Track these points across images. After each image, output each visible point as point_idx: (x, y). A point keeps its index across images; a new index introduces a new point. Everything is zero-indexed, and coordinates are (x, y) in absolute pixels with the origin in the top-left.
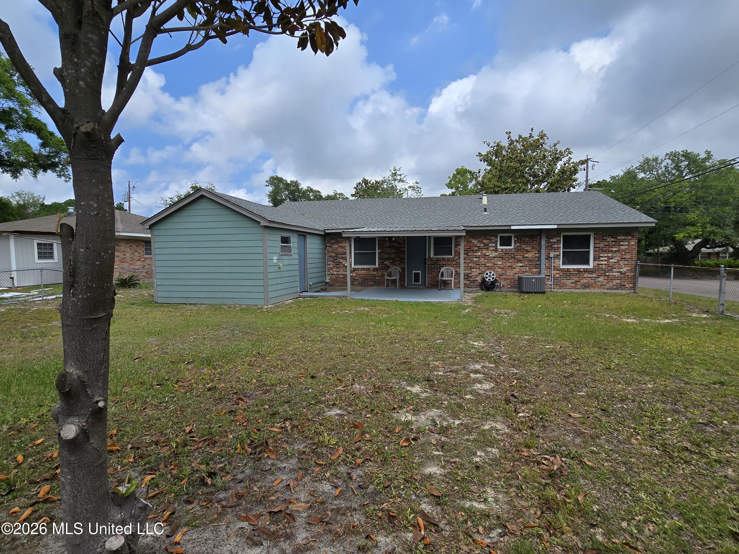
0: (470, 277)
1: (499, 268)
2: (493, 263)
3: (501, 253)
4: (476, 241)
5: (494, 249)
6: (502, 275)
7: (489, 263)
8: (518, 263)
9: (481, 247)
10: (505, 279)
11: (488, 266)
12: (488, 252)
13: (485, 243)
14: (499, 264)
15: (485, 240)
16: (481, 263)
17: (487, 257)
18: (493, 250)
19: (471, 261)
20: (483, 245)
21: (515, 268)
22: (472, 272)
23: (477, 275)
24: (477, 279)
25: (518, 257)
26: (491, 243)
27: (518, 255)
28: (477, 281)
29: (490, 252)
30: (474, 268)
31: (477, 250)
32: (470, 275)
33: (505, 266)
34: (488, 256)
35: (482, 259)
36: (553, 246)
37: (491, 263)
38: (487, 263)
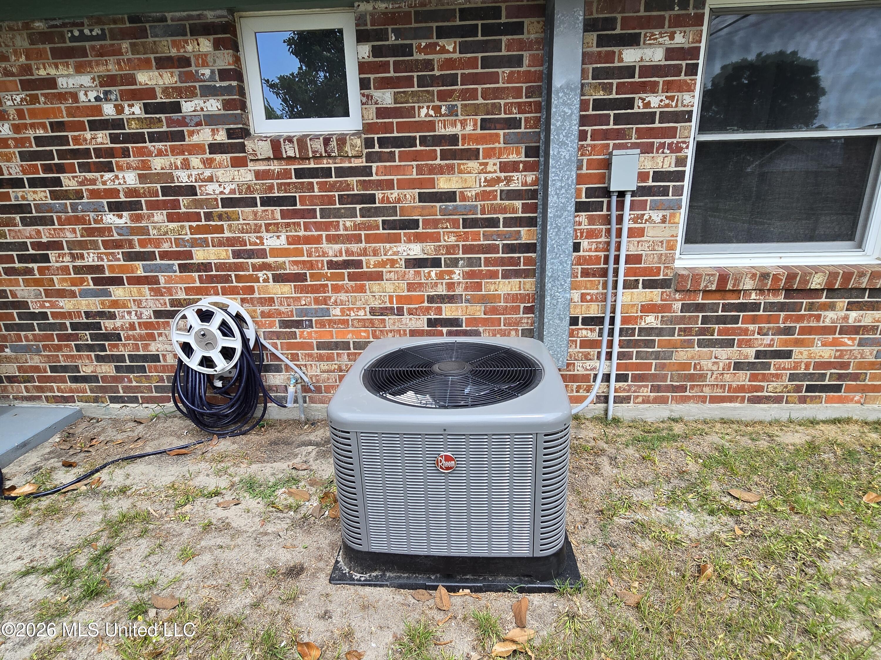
0: (107, 337)
1: (278, 279)
2: (230, 242)
3: (276, 167)
4: (85, 80)
5: (221, 137)
6: (298, 324)
7: (204, 243)
8: (396, 239)
9: (132, 129)
10: (321, 345)
11: (205, 267)
12: (186, 165)
13: (150, 92)
14: (276, 252)
15: (145, 65)
16: (157, 243)
17: (183, 200)
18: (215, 148)
19: (90, 232)
20: (137, 109)
21: (378, 277)
22: (115, 304)
23: (147, 325)
24: (154, 348)
25: (394, 194)
26: (191, 94)
27: (389, 185)
28: (155, 358)
29: (195, 161)
30: (117, 281)
31: (110, 153)
32: (107, 325)
33: (311, 265)
34: (191, 191)
35: (160, 216)
36: (639, 108)
37: (221, 244)
38: (195, 243)
